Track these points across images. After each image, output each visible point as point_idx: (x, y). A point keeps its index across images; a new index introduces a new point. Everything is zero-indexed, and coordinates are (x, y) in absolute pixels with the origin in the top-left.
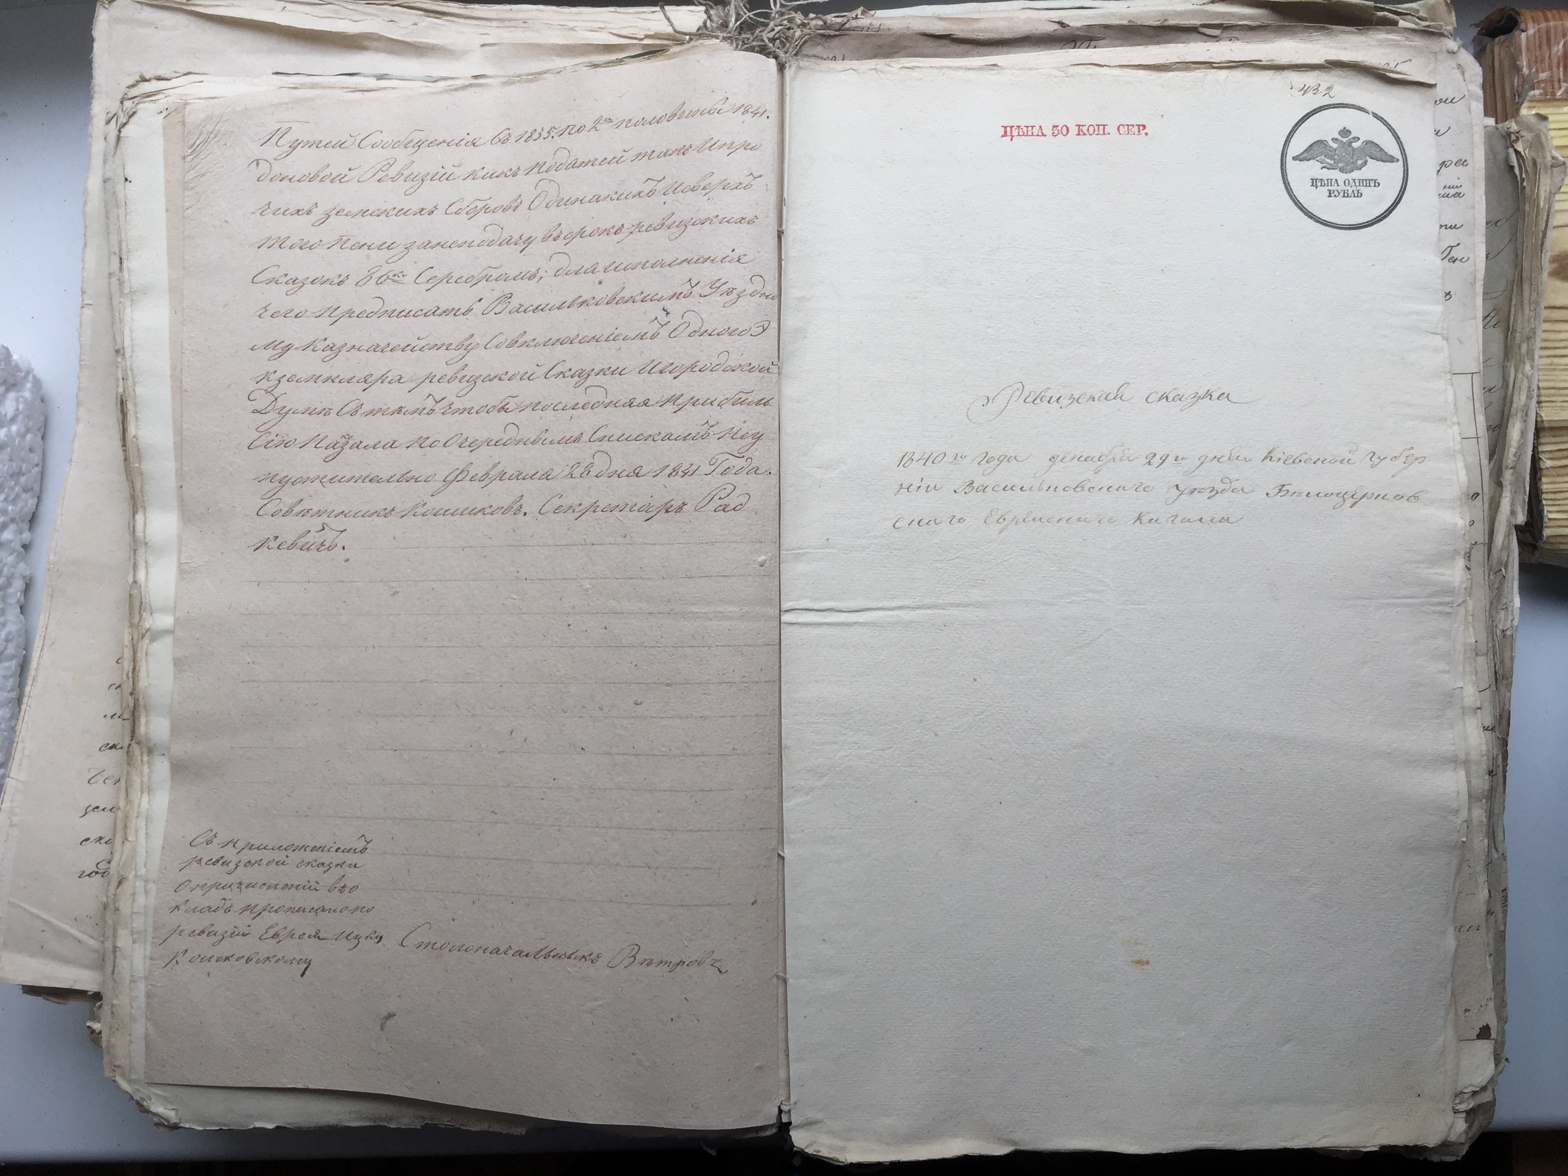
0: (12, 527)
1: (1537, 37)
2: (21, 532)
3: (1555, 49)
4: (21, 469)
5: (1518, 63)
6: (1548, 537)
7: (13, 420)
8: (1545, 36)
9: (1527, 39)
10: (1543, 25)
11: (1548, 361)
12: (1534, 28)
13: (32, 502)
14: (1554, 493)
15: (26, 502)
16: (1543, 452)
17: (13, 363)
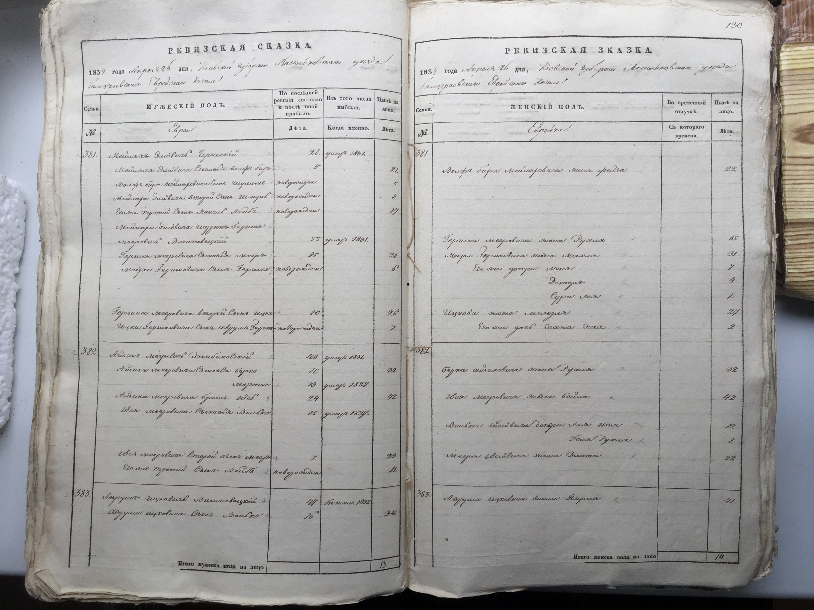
0: (9, 265)
1: (791, 9)
2: (14, 267)
3: (801, 15)
4: (12, 237)
5: (780, 23)
6: (788, 282)
7: (8, 213)
8: (796, 8)
9: (786, 9)
10: (795, 2)
12: (790, 3)
13: (19, 253)
14: (792, 258)
15: (16, 253)
16: (787, 236)
17: (8, 185)
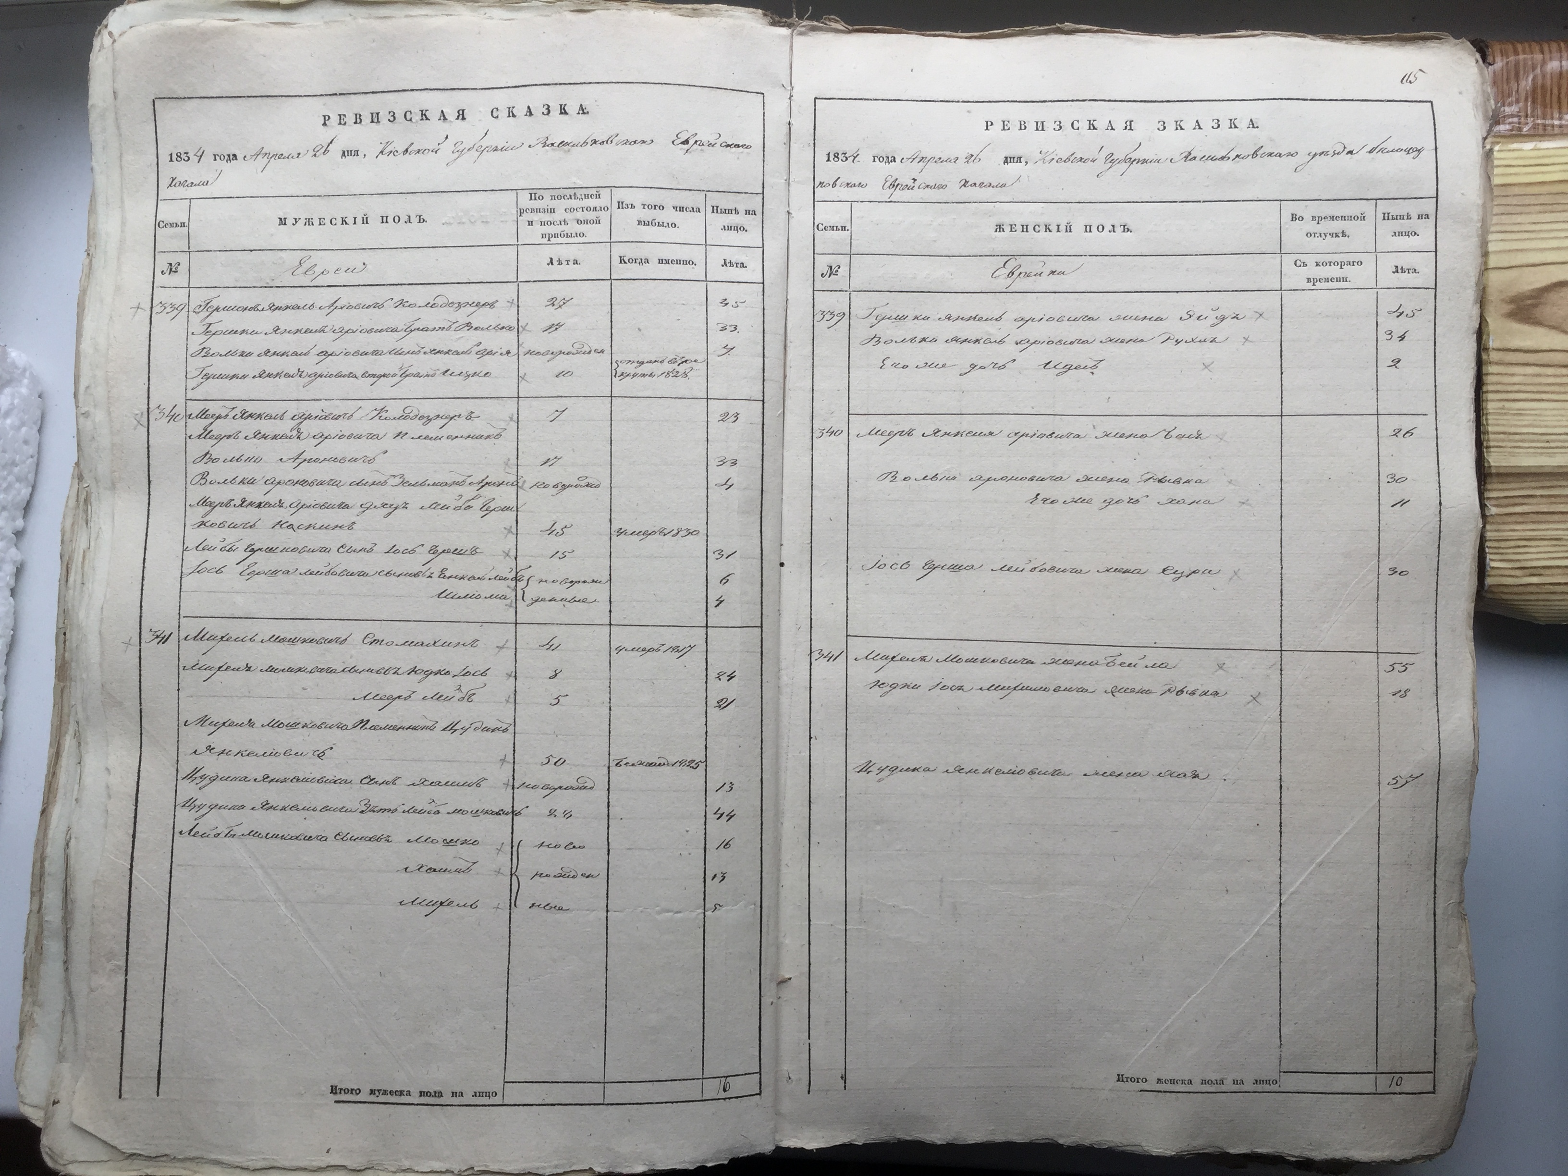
0: (5, 514)
1: (1504, 71)
2: (14, 519)
3: (1523, 83)
4: (14, 460)
6: (1490, 586)
7: (7, 414)
8: (1513, 71)
9: (1494, 73)
10: (1512, 58)
11: (1500, 404)
12: (1502, 60)
13: (25, 492)
14: (1500, 541)
15: (19, 491)
16: (1488, 498)
17: (9, 360)
